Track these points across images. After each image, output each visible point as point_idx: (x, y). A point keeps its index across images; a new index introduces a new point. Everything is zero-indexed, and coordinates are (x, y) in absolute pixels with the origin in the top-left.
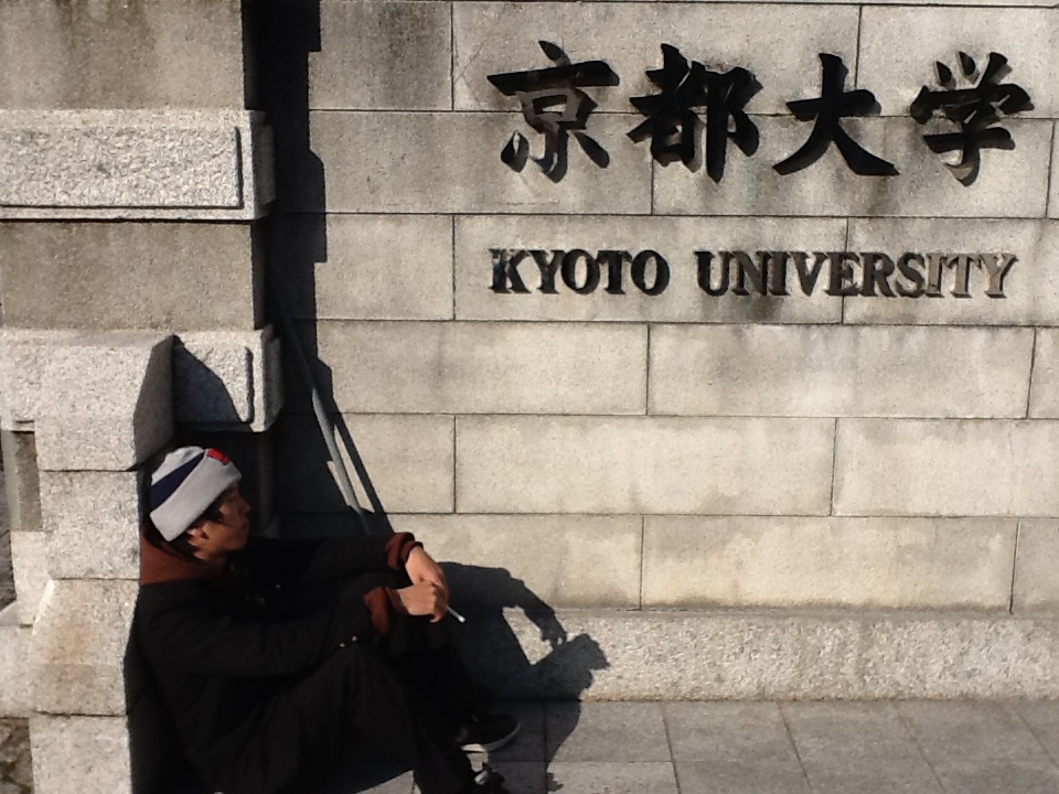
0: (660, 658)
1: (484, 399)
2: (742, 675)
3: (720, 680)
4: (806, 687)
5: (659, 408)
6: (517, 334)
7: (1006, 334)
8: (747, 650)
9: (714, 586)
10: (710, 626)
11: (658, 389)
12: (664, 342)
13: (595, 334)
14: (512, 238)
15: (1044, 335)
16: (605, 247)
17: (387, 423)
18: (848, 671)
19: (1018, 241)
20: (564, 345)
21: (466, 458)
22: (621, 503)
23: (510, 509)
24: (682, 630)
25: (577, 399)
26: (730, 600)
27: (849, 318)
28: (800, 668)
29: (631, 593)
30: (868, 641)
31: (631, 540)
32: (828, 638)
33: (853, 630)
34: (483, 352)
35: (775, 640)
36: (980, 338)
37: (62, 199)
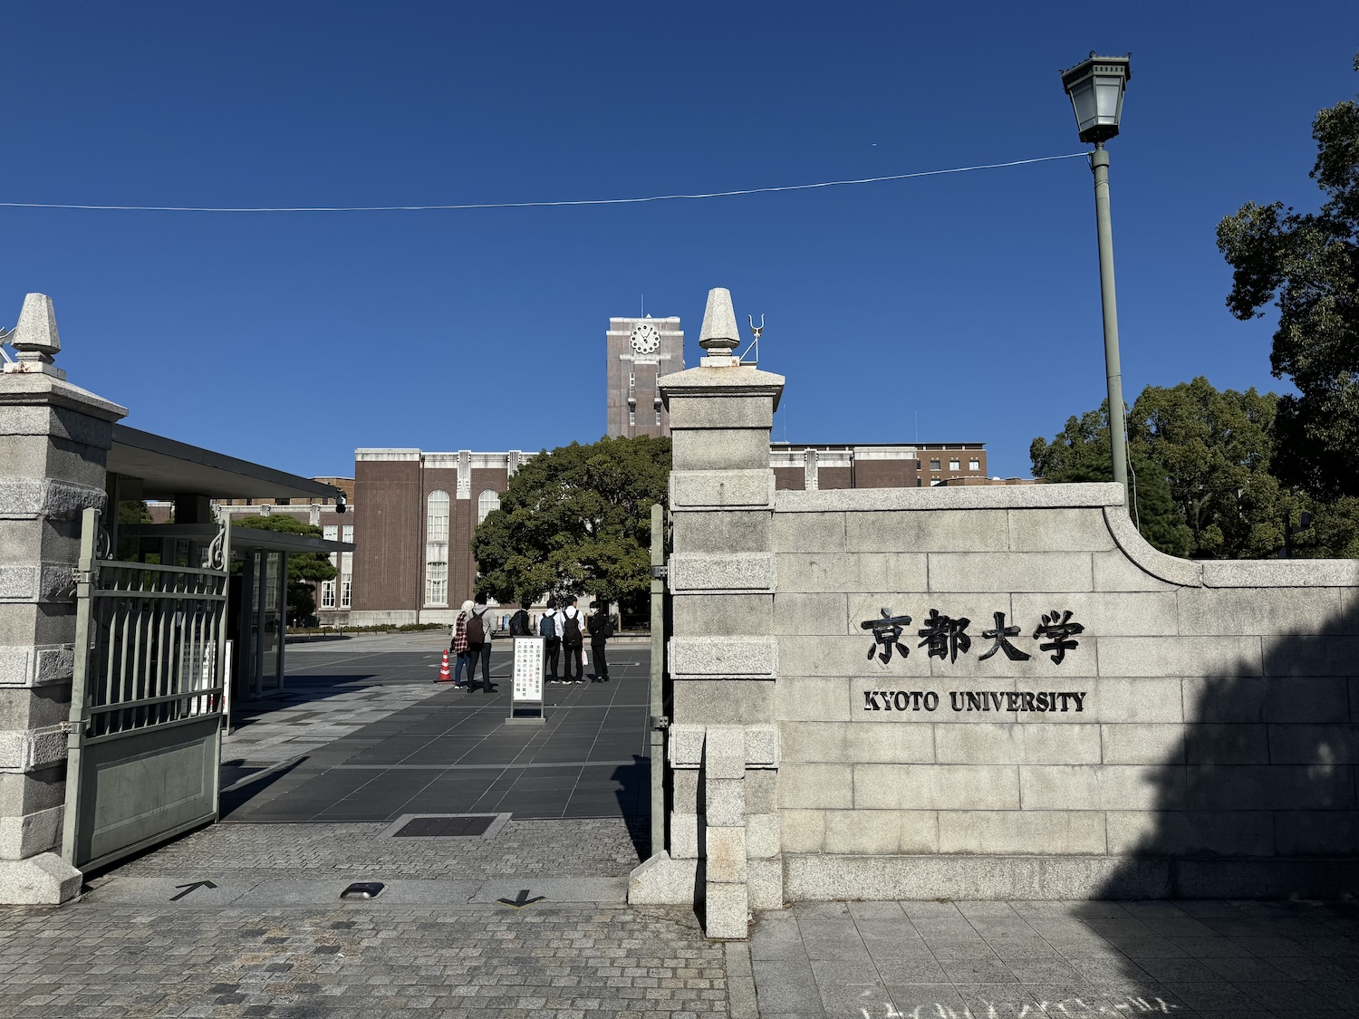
0: (950, 880)
1: (866, 756)
2: (987, 889)
3: (977, 891)
4: (1018, 894)
5: (941, 759)
6: (877, 728)
7: (1088, 726)
8: (988, 875)
9: (972, 844)
10: (971, 863)
11: (939, 751)
12: (940, 732)
13: (910, 728)
14: (872, 686)
15: (1104, 726)
16: (913, 690)
17: (823, 767)
18: (1036, 886)
19: (1087, 687)
20: (899, 732)
21: (858, 785)
22: (926, 804)
23: (877, 807)
24: (958, 865)
25: (903, 756)
26: (979, 851)
27: (1019, 720)
28: (1014, 885)
29: (934, 849)
30: (1043, 871)
31: (932, 822)
32: (1025, 869)
33: (1036, 865)
34: (863, 735)
35: (1001, 870)
36: (1077, 728)
37: (703, 671)
